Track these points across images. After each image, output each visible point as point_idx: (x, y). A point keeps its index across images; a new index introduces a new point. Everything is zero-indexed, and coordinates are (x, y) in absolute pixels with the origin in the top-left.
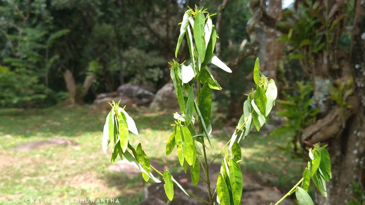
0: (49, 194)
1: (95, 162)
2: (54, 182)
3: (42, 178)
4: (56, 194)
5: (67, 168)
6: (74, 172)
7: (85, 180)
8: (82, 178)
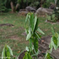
0: (4, 41)
1: (18, 32)
2: (6, 38)
3: (3, 36)
4: (6, 41)
5: (10, 33)
6: (12, 35)
7: (15, 37)
8: (14, 37)
